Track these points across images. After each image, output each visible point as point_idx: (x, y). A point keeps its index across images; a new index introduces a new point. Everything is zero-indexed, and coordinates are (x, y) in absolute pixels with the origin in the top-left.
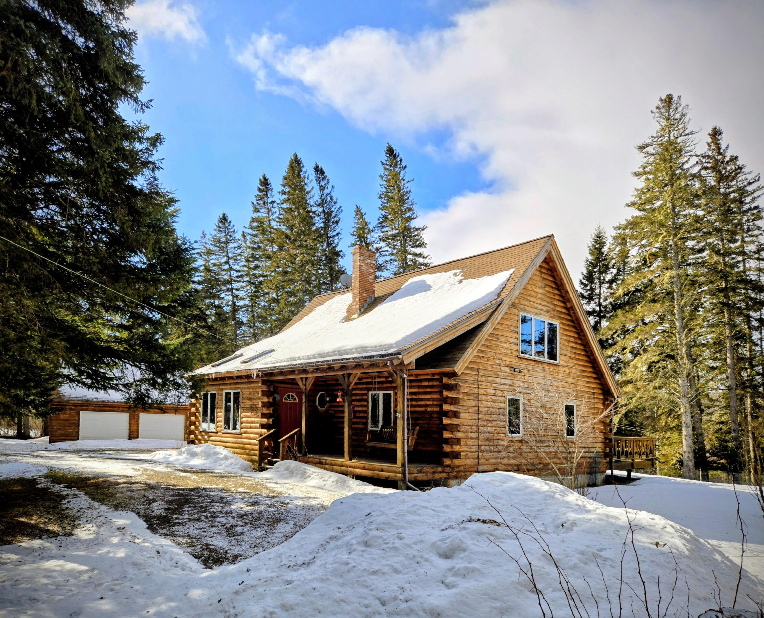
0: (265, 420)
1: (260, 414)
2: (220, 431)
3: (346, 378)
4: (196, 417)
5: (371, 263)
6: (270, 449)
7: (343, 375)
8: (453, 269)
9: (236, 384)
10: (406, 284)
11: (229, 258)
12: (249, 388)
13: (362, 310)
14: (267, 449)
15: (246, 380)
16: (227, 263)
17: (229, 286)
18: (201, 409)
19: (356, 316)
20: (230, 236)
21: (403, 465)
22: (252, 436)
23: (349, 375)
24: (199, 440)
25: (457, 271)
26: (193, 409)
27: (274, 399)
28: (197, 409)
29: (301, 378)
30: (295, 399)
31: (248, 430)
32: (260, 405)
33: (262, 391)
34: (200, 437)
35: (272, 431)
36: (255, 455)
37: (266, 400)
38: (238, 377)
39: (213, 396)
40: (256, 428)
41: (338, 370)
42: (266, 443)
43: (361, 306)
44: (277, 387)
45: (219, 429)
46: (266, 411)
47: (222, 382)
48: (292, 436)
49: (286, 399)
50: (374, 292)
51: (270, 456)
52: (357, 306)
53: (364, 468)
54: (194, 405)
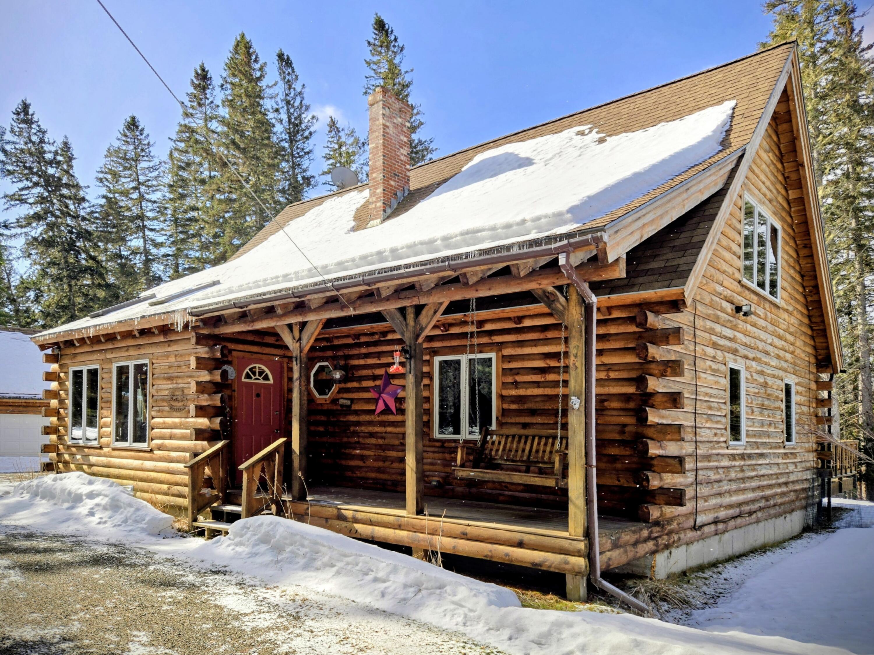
0: (203, 422)
1: (192, 408)
2: (108, 446)
3: (410, 317)
4: (60, 418)
5: (403, 125)
6: (215, 482)
7: (402, 310)
8: (569, 126)
9: (139, 346)
10: (471, 164)
11: (139, 183)
12: (167, 356)
13: (389, 211)
14: (209, 483)
15: (161, 339)
16: (135, 188)
17: (139, 222)
18: (69, 402)
19: (379, 221)
20: (143, 150)
21: (588, 534)
22: (174, 454)
23: (419, 309)
24: (66, 463)
25: (585, 128)
26: (54, 403)
27: (225, 374)
28: (61, 402)
29: (290, 326)
30: (266, 378)
31: (167, 442)
32: (193, 387)
33: (198, 359)
34: (67, 457)
35: (220, 444)
36: (181, 496)
37: (205, 376)
38: (144, 332)
39: (93, 374)
40: (183, 438)
41: (387, 299)
42: (207, 471)
43: (386, 204)
44: (230, 351)
45: (104, 440)
46: (205, 400)
47: (110, 346)
48: (270, 457)
49: (248, 376)
50: (407, 180)
51: (216, 499)
52: (380, 204)
53: (464, 536)
54: (54, 394)
